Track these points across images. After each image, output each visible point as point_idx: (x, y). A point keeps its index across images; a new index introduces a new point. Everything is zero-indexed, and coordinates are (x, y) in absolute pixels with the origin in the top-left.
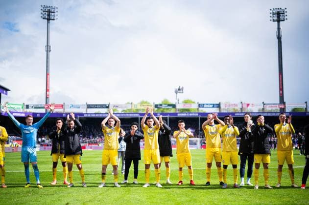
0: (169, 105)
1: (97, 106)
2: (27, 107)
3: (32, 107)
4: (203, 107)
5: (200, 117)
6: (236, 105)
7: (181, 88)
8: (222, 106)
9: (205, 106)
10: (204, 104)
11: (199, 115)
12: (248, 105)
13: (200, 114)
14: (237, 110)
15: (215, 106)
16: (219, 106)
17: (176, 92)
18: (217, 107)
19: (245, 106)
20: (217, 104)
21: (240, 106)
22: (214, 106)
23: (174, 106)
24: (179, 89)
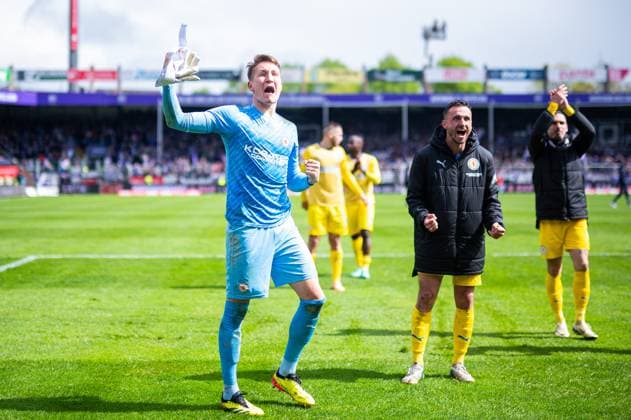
0: (407, 72)
1: (208, 75)
2: (21, 75)
3: (35, 77)
4: (499, 77)
5: (492, 105)
6: (592, 74)
7: (440, 25)
8: (553, 76)
9: (505, 74)
10: (500, 71)
11: (489, 101)
12: (624, 73)
13: (491, 97)
14: (589, 86)
15: (532, 75)
16: (542, 75)
17: (426, 36)
18: (538, 79)
19: (615, 76)
20: (538, 72)
21: (601, 76)
22: (529, 75)
23: (419, 75)
24: (435, 29)
